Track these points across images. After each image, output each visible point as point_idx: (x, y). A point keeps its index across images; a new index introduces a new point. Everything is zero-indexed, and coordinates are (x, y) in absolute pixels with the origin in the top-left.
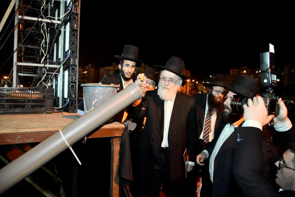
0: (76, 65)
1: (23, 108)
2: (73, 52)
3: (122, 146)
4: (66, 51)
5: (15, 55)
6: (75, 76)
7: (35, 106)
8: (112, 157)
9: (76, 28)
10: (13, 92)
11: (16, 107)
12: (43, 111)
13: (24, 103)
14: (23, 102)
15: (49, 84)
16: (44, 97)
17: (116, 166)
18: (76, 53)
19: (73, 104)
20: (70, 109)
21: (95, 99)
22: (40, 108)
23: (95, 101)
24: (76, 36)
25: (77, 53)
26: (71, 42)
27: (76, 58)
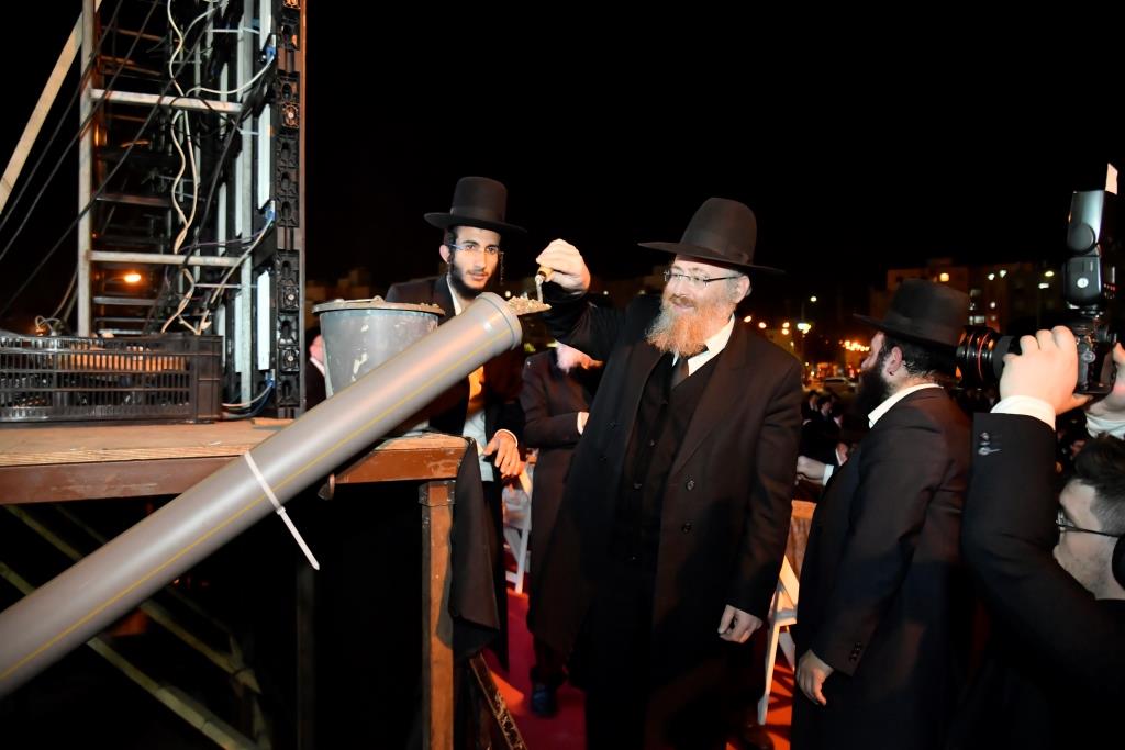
0: (297, 252)
1: (115, 404)
2: (286, 205)
3: (458, 512)
4: (260, 206)
5: (84, 225)
6: (294, 290)
7: (158, 397)
8: (425, 553)
9: (293, 123)
10: (82, 348)
11: (95, 399)
12: (187, 413)
13: (122, 387)
14: (115, 384)
15: (205, 325)
16: (188, 367)
17: (442, 584)
18: (294, 211)
19: (290, 388)
20: (282, 406)
21: (362, 352)
22: (175, 403)
23: (360, 359)
24: (294, 151)
25: (297, 208)
26: (278, 174)
27: (298, 227)
